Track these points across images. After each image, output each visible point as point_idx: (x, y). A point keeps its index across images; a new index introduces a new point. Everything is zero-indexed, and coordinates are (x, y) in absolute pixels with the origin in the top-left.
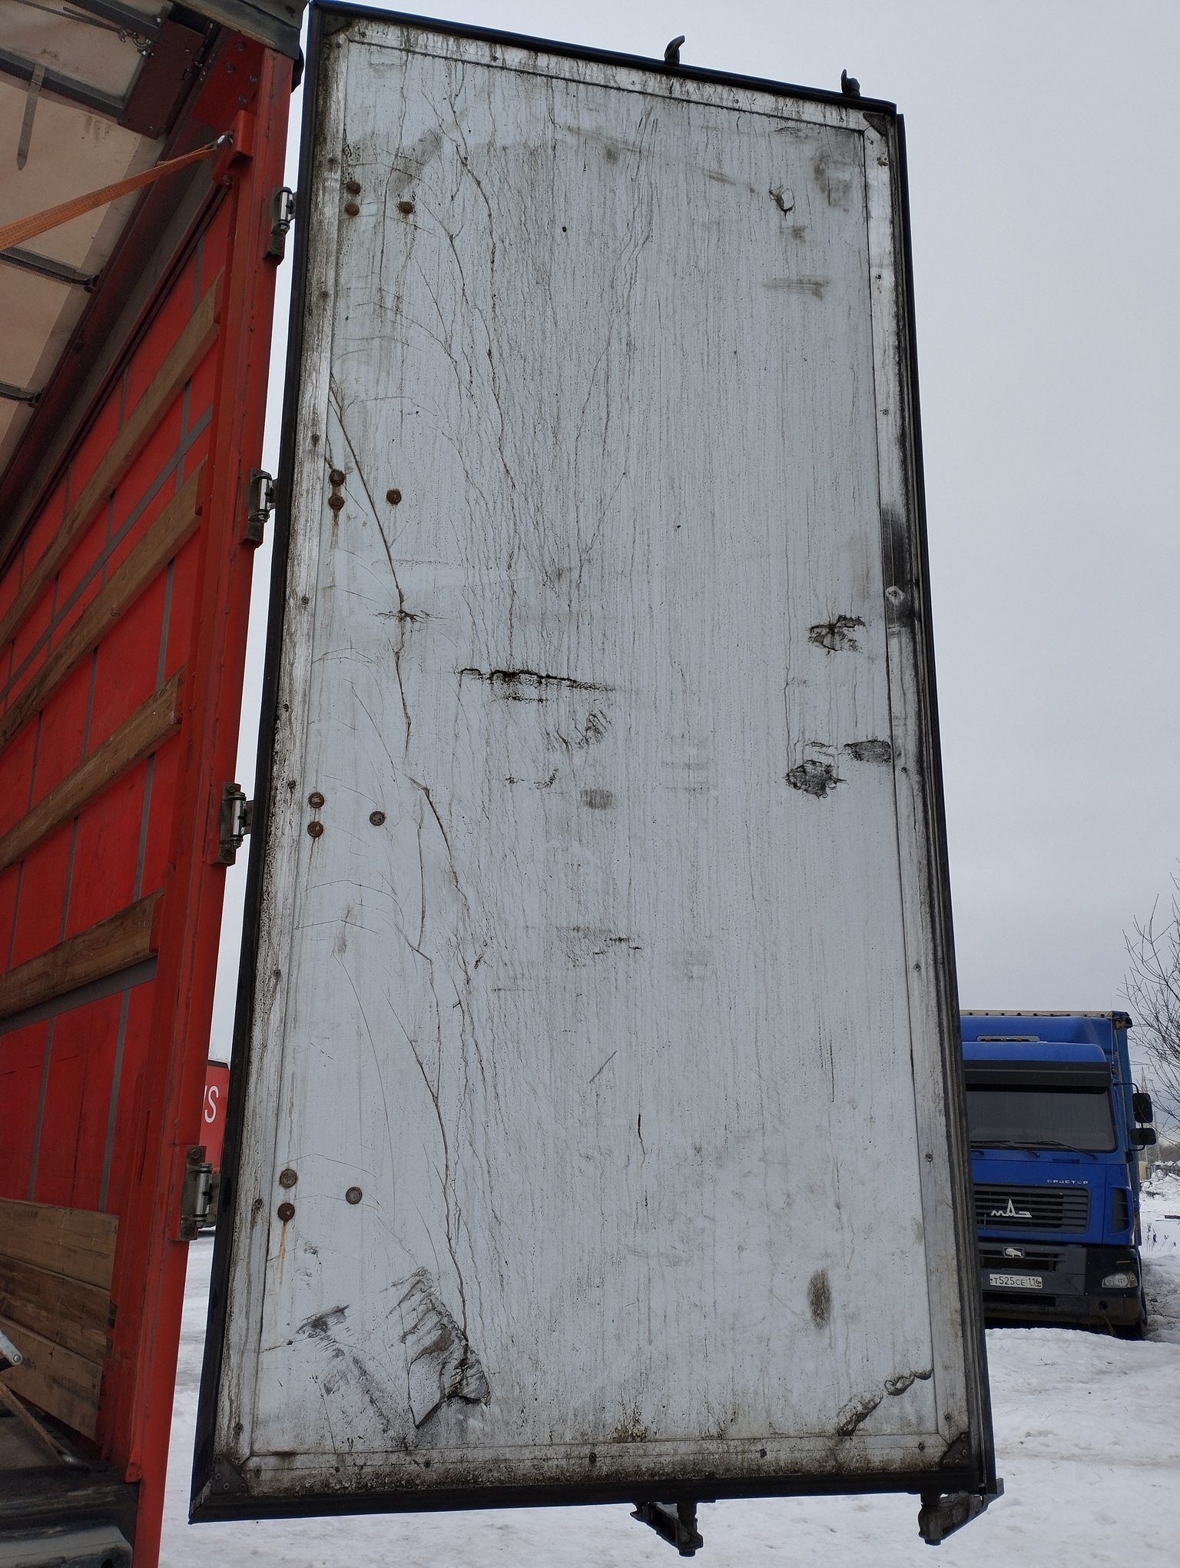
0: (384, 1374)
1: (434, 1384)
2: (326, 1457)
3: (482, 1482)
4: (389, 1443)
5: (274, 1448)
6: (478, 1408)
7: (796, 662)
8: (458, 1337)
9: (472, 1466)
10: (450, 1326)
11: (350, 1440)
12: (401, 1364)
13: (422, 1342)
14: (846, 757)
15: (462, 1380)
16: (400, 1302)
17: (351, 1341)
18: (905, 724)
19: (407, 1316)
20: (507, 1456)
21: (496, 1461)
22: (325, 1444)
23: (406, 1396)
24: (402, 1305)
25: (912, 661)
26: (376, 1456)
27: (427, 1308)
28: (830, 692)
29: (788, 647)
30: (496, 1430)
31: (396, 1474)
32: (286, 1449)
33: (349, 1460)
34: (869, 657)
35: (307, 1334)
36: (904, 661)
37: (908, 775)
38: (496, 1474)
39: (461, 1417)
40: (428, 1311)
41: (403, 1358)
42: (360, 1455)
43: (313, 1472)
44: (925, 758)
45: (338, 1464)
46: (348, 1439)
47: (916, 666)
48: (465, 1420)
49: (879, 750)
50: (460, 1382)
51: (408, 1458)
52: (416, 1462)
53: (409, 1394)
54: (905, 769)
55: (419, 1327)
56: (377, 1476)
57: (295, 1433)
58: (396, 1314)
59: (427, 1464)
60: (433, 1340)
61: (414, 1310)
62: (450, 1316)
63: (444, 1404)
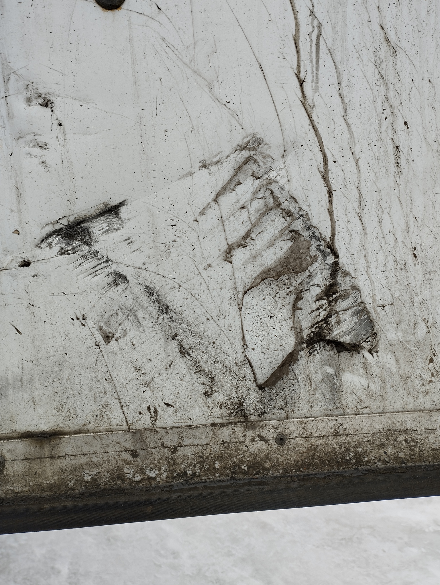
0: (199, 311)
1: (285, 324)
2: (113, 437)
3: (369, 461)
4: (217, 412)
5: (23, 426)
6: (357, 358)
8: (322, 252)
9: (352, 441)
10: (306, 234)
11: (152, 410)
12: (227, 294)
13: (260, 260)
15: (329, 316)
16: (218, 195)
17: (138, 259)
19: (232, 218)
20: (409, 425)
21: (391, 433)
22: (111, 416)
23: (238, 342)
24: (222, 200)
26: (196, 432)
27: (266, 205)
30: (389, 389)
31: (231, 456)
32: (44, 427)
33: (152, 440)
35: (56, 249)
38: (390, 450)
39: (331, 371)
40: (267, 210)
41: (229, 284)
42: (171, 432)
43: (94, 459)
45: (135, 446)
46: (149, 408)
48: (338, 374)
50: (326, 320)
51: (250, 434)
52: (262, 438)
53: (244, 339)
55: (253, 236)
56: (201, 459)
57: (56, 403)
58: (212, 214)
59: (281, 440)
60: (278, 256)
61: (243, 208)
62: (305, 217)
63: (302, 353)
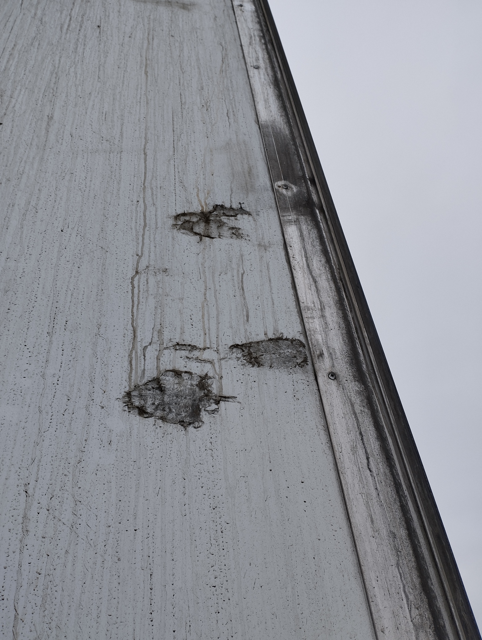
7: (153, 248)
14: (233, 362)
18: (323, 316)
25: (318, 248)
28: (205, 282)
29: (141, 234)
34: (259, 245)
36: (309, 247)
37: (339, 383)
44: (362, 358)
47: (325, 252)
49: (288, 351)
54: (333, 375)
